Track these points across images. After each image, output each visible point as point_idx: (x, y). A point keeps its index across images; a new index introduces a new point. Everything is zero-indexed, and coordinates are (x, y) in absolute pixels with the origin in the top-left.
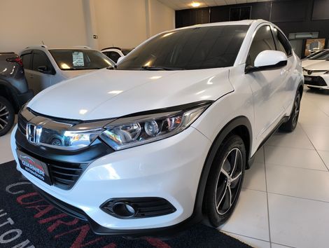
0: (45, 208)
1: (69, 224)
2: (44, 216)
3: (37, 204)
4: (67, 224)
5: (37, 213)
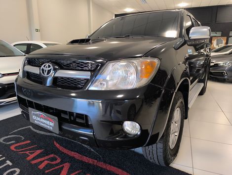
3: (27, 150)
4: (52, 163)
5: (28, 156)
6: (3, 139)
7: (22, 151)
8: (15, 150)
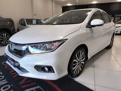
6: (3, 62)
7: (9, 69)
8: (6, 68)
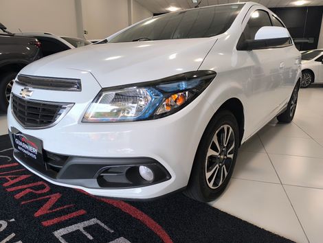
0: (16, 178)
1: (40, 192)
2: (13, 185)
3: (8, 174)
4: (36, 192)
5: (6, 182)
